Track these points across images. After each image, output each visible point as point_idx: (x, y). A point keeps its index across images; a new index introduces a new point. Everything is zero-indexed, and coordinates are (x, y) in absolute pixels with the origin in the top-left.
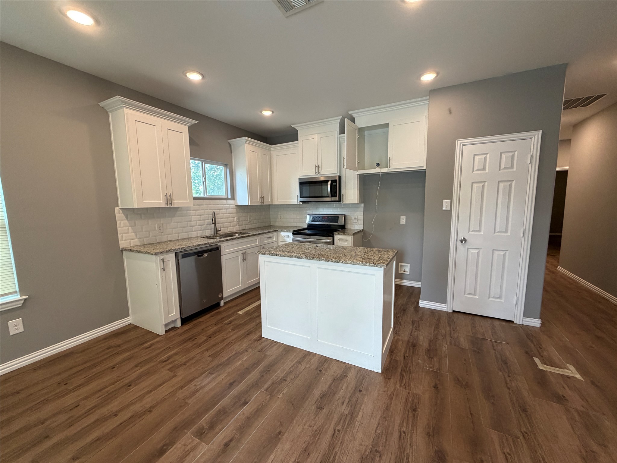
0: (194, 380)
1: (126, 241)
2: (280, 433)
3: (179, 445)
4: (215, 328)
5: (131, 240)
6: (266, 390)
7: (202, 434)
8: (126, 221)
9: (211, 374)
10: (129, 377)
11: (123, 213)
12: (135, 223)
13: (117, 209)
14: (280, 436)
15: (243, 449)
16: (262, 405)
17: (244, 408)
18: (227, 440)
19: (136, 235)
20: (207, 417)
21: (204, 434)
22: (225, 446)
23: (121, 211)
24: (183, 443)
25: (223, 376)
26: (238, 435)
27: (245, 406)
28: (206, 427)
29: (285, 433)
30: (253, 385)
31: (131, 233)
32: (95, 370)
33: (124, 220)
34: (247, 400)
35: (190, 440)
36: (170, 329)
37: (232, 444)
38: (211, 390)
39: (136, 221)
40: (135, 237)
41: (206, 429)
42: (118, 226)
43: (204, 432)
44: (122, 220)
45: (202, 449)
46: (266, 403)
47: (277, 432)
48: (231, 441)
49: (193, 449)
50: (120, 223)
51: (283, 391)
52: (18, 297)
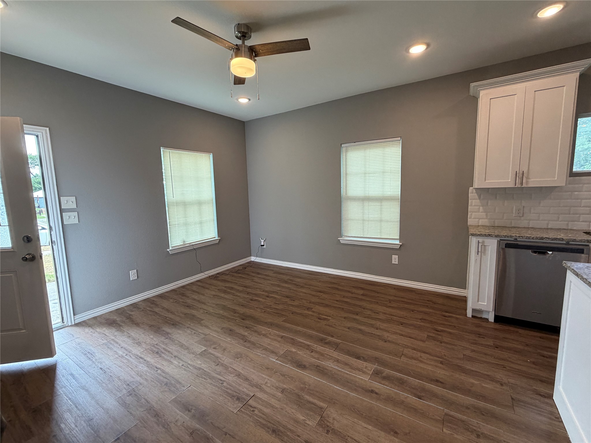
0: (426, 354)
1: (475, 220)
2: (396, 433)
3: (365, 364)
4: (520, 347)
5: (480, 220)
6: (446, 414)
7: (377, 374)
8: (479, 201)
9: (441, 363)
10: (409, 321)
11: (477, 193)
12: (488, 203)
13: (471, 188)
14: (392, 433)
15: (372, 403)
16: (424, 413)
17: (414, 397)
18: (377, 391)
19: (487, 215)
20: (392, 373)
21: (377, 375)
22: (371, 391)
23: (474, 190)
24: (367, 366)
25: (443, 372)
26: (383, 398)
27: (415, 398)
28: (384, 374)
29: (397, 438)
30: (448, 400)
31: (481, 212)
32: (406, 305)
33: (476, 199)
34: (423, 398)
35: (370, 369)
36: (482, 317)
37: (374, 395)
38: (421, 368)
39: (489, 201)
40: (485, 217)
41: (382, 375)
42: (469, 205)
43: (378, 375)
44: (474, 199)
45: (365, 377)
46: (429, 417)
47: (396, 430)
48: (376, 393)
49: (364, 372)
50: (472, 202)
51: (457, 434)
52: (397, 242)
